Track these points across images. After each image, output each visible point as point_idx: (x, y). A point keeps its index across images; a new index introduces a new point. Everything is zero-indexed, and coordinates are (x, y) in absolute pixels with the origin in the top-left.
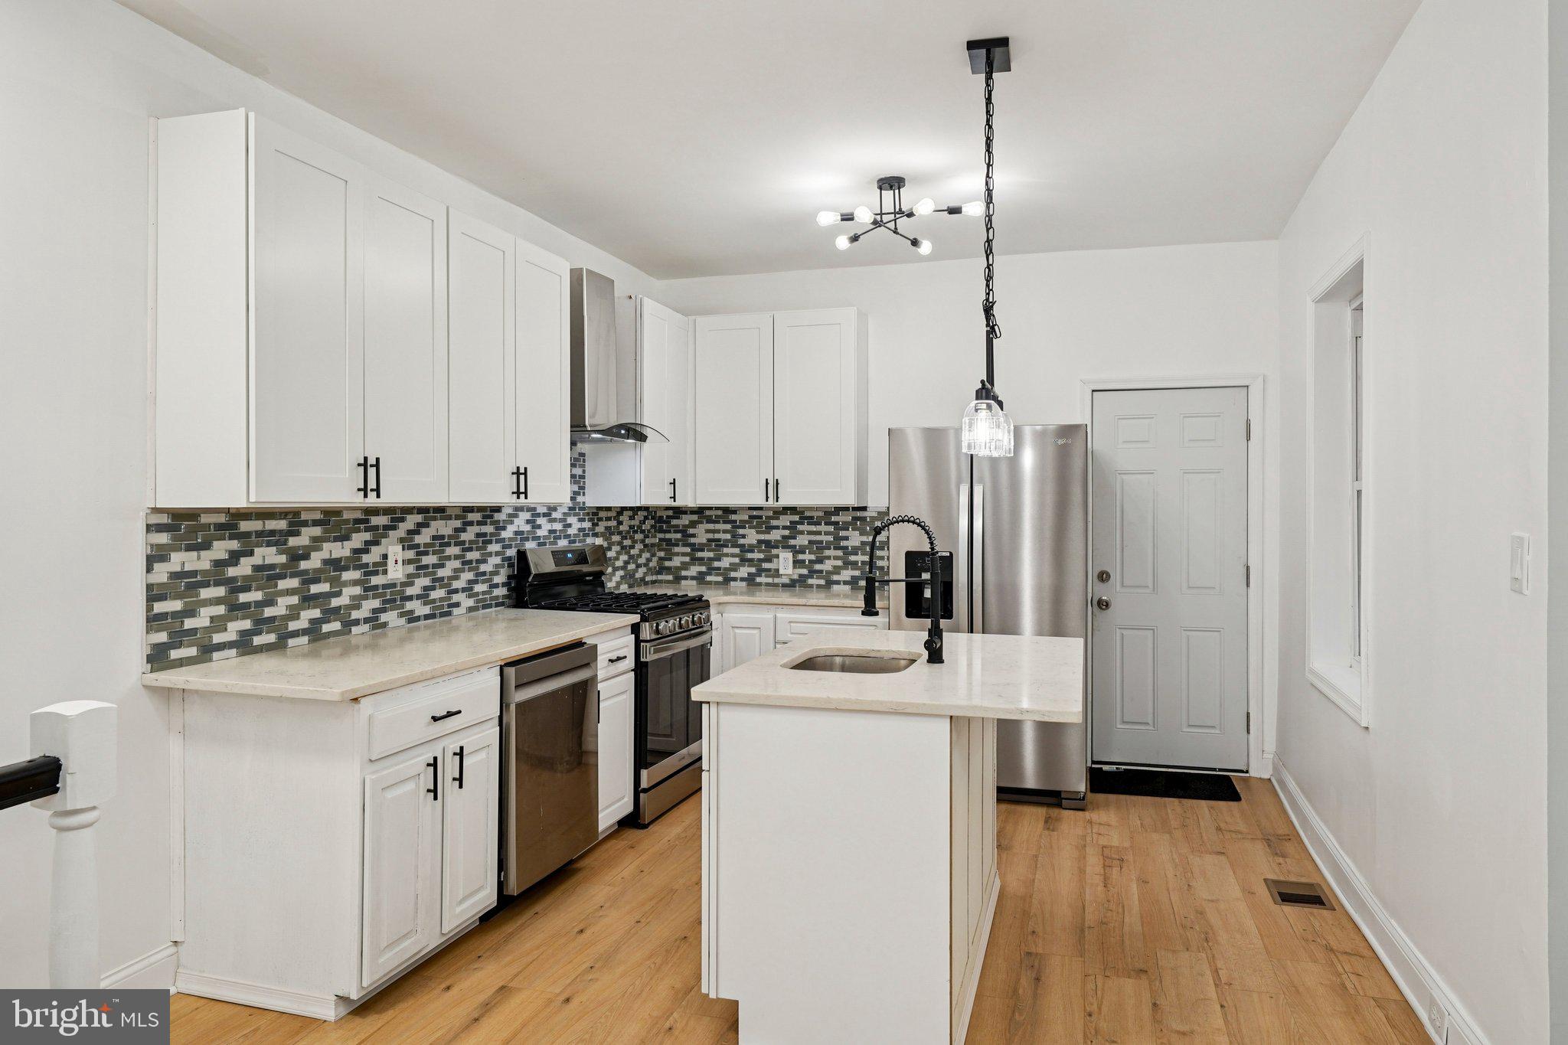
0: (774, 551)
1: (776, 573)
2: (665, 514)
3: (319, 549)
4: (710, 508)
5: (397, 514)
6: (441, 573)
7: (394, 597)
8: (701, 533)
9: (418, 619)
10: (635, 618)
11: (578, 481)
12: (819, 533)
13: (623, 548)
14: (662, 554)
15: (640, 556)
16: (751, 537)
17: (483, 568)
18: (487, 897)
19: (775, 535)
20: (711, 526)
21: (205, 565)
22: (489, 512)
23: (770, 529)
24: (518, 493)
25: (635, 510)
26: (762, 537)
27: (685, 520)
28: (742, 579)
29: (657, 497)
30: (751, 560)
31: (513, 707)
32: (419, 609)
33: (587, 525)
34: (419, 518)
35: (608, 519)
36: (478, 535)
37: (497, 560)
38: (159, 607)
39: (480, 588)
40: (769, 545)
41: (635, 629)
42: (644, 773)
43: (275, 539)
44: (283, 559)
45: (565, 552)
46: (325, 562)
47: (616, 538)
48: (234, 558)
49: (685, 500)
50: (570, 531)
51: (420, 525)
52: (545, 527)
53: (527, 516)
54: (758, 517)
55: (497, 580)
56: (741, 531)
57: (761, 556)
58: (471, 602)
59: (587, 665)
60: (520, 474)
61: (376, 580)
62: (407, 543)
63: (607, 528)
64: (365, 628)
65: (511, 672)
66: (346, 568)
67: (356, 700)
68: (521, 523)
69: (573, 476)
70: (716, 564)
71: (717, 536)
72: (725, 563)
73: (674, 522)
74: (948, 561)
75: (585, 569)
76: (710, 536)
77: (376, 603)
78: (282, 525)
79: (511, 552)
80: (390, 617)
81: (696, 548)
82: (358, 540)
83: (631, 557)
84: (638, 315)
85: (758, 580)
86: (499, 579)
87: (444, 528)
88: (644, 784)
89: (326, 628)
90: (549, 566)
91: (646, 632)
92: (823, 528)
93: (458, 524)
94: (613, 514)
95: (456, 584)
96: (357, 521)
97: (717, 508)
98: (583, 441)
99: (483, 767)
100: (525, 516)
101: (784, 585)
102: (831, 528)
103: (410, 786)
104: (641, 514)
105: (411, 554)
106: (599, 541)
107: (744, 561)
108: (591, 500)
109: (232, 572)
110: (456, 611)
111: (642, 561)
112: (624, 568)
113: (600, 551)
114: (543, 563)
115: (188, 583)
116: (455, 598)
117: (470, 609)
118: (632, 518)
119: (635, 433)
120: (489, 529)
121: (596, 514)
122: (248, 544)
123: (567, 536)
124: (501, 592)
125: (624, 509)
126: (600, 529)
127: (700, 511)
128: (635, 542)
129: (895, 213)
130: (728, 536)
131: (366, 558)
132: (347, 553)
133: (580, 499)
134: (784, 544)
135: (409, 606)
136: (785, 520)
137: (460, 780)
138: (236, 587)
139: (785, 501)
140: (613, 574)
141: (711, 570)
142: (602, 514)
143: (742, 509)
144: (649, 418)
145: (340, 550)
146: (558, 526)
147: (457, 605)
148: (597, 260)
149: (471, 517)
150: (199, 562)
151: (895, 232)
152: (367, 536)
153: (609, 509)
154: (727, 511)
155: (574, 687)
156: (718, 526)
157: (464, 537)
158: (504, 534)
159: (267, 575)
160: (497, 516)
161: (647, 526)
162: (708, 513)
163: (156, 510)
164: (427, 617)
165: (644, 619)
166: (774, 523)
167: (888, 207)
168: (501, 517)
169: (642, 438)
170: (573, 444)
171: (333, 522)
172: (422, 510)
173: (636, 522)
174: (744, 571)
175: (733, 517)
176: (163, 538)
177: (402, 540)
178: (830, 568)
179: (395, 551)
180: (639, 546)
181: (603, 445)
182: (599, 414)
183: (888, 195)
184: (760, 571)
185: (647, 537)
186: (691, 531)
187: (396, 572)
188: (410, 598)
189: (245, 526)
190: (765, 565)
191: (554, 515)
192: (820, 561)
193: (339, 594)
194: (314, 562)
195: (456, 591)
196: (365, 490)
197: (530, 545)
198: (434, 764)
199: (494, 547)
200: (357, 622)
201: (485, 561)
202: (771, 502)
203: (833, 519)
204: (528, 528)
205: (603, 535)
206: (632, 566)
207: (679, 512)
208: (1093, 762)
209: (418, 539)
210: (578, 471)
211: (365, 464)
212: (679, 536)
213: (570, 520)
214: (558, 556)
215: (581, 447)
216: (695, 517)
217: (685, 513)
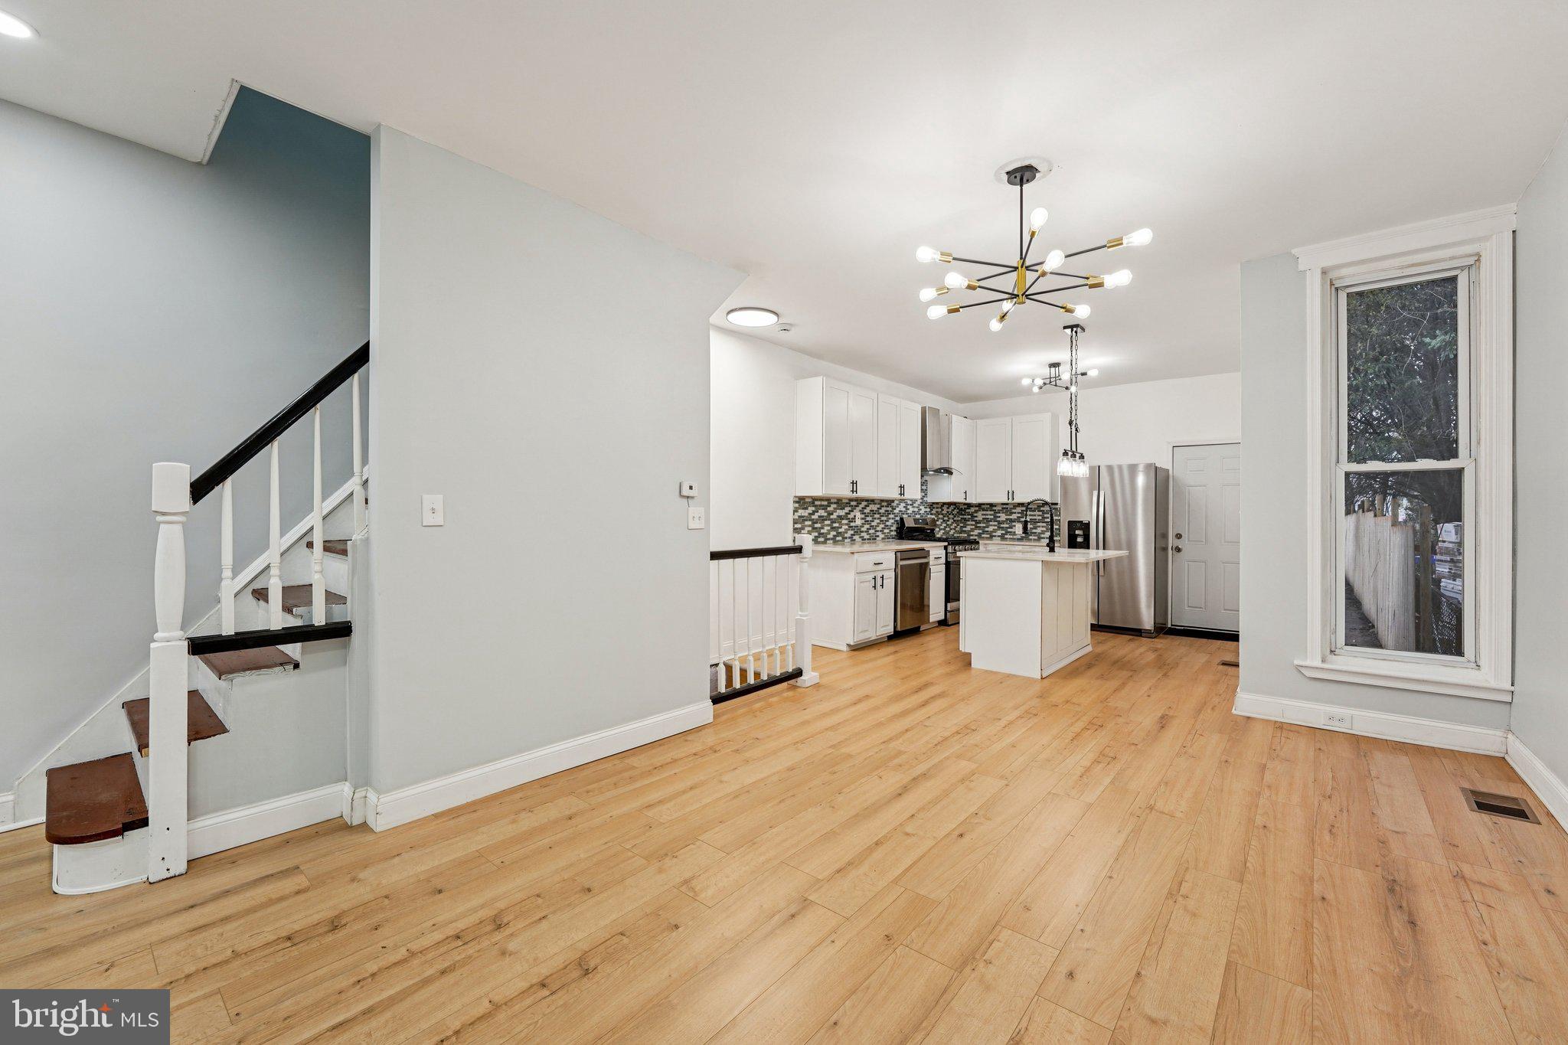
0: (1014, 524)
1: (1014, 534)
2: (963, 507)
3: (836, 512)
4: (984, 504)
5: (859, 501)
6: (873, 524)
7: (857, 531)
8: (980, 516)
9: (865, 539)
10: (946, 544)
11: (924, 491)
12: (1035, 515)
13: (944, 521)
14: (962, 525)
15: (951, 525)
16: (1003, 517)
17: (887, 523)
18: (890, 630)
19: (1014, 516)
20: (985, 512)
21: (806, 514)
22: (890, 502)
23: (1012, 513)
24: (901, 494)
25: (950, 504)
26: (1008, 517)
27: (972, 510)
28: (999, 536)
29: (960, 499)
30: (1003, 527)
31: (899, 566)
32: (866, 536)
33: (928, 510)
34: (865, 503)
35: (937, 508)
36: (886, 511)
37: (893, 521)
38: (796, 526)
39: (886, 531)
40: (1012, 521)
41: (946, 548)
42: (949, 605)
43: (824, 508)
44: (826, 514)
45: (918, 519)
46: (838, 516)
47: (941, 516)
48: (814, 513)
49: (971, 500)
50: (921, 512)
51: (866, 506)
52: (911, 510)
53: (904, 505)
54: (1006, 508)
55: (892, 528)
56: (998, 515)
57: (1008, 526)
58: (883, 536)
59: (925, 557)
60: (902, 487)
61: (852, 524)
62: (862, 512)
63: (937, 512)
64: (849, 540)
65: (899, 554)
66: (843, 519)
67: (853, 553)
68: (901, 507)
69: (922, 490)
70: (986, 529)
71: (987, 517)
72: (991, 529)
73: (967, 511)
74: (1088, 524)
75: (927, 527)
76: (984, 517)
77: (852, 532)
78: (826, 503)
79: (898, 518)
80: (856, 537)
81: (978, 522)
82: (847, 509)
83: (947, 525)
84: (950, 422)
85: (1006, 536)
86: (894, 528)
87: (874, 507)
88: (949, 609)
89: (838, 538)
90: (912, 525)
91: (950, 549)
92: (1037, 513)
93: (878, 506)
94: (939, 506)
95: (878, 529)
96: (847, 503)
97: (987, 504)
98: (928, 475)
99: (890, 583)
100: (903, 505)
101: (1018, 539)
102: (1041, 513)
103: (868, 583)
104: (952, 507)
105: (863, 516)
106: (933, 517)
107: (999, 528)
108: (930, 499)
109: (813, 517)
110: (878, 538)
111: (952, 527)
112: (944, 529)
113: (934, 521)
114: (909, 523)
115: (802, 520)
116: (878, 534)
117: (883, 539)
118: (948, 508)
119: (949, 472)
120: (889, 509)
121: (932, 505)
122: (818, 508)
123: (920, 514)
124: (894, 533)
125: (944, 504)
126: (934, 512)
127: (979, 505)
128: (949, 518)
129: (1055, 377)
130: (992, 517)
131: (849, 516)
132: (844, 514)
133: (925, 499)
134: (1018, 520)
135: (862, 534)
136: (1019, 509)
137: (882, 586)
138: (814, 522)
139: (1017, 500)
140: (939, 531)
141: (984, 532)
142: (934, 506)
143: (998, 504)
144: (954, 465)
145: (842, 513)
146: (916, 510)
147: (878, 536)
148: (932, 401)
149: (883, 504)
150: (805, 513)
151: (1056, 385)
152: (850, 509)
153: (937, 503)
154: (991, 505)
155: (921, 564)
156: (987, 513)
157: (881, 511)
158: (895, 511)
159: (822, 519)
160: (892, 504)
161: (955, 512)
162: (983, 506)
163: (796, 497)
164: (868, 539)
165: (949, 544)
166: (1014, 511)
167: (1053, 375)
168: (894, 504)
169: (951, 473)
170: (922, 476)
171: (840, 503)
172: (867, 500)
173: (950, 510)
174: (999, 533)
175: (994, 508)
176: (797, 505)
177: (860, 511)
178: (1040, 531)
179: (858, 515)
180: (951, 521)
181: (933, 477)
182: (933, 463)
183: (1053, 369)
184: (1007, 533)
185: (955, 517)
186: (975, 515)
187: (858, 522)
188: (863, 532)
189: (817, 503)
190: (1009, 530)
191: (914, 505)
192: (1035, 528)
193: (841, 528)
194: (834, 516)
195: (878, 531)
196: (853, 491)
197: (904, 516)
198: (875, 579)
199: (891, 516)
200: (846, 538)
201: (888, 521)
202: (1010, 501)
203: (1042, 509)
204: (904, 509)
205: (935, 514)
206: (948, 529)
207: (969, 505)
208: (1172, 625)
209: (865, 511)
210: (924, 487)
211: (853, 483)
212: (970, 517)
213: (921, 507)
214: (916, 521)
215: (926, 478)
216: (977, 508)
217: (973, 506)
